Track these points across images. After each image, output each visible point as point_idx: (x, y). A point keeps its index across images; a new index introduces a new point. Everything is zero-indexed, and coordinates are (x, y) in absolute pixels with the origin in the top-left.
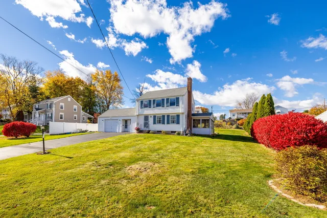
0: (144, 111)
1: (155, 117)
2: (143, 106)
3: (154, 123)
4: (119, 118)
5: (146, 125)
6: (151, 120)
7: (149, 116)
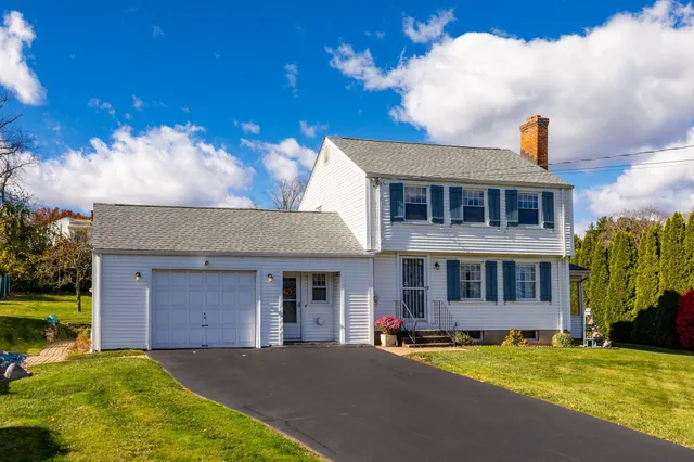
0: (407, 239)
1: (453, 266)
2: (402, 214)
3: (453, 295)
4: (265, 267)
5: (415, 302)
6: (436, 284)
7: (428, 264)
